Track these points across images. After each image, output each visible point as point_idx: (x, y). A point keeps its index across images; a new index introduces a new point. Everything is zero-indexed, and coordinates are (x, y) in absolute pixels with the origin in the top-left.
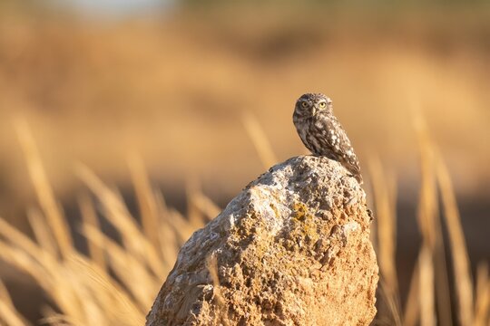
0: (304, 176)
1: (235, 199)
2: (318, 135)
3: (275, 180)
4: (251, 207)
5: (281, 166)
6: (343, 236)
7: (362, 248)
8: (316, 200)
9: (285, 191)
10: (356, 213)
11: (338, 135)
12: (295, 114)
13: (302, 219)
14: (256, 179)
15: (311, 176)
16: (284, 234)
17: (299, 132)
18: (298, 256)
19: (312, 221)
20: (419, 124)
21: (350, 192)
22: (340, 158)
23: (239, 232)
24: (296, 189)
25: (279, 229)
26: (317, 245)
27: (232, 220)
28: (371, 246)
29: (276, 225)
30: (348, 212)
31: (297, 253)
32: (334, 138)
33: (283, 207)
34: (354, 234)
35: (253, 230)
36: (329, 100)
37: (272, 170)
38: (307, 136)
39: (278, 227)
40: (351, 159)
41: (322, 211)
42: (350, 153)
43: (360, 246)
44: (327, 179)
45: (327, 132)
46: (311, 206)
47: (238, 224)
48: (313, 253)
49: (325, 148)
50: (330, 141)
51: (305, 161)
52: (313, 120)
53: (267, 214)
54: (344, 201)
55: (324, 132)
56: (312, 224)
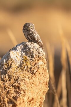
0: (26, 48)
1: (5, 55)
2: (30, 35)
3: (18, 49)
4: (10, 57)
5: (19, 45)
6: (38, 66)
7: (44, 70)
8: (30, 55)
9: (20, 52)
10: (42, 59)
11: (36, 35)
12: (23, 29)
13: (26, 61)
14: (12, 49)
15: (28, 48)
16: (21, 65)
17: (25, 34)
18: (25, 72)
19: (29, 61)
20: (61, 32)
21: (40, 53)
22: (37, 42)
23: (7, 65)
24: (24, 52)
25: (19, 64)
26: (30, 69)
27: (5, 61)
28: (47, 69)
29: (18, 62)
30: (40, 58)
31: (24, 71)
32: (35, 36)
33: (20, 57)
34: (41, 65)
35: (11, 64)
36: (33, 25)
37: (16, 46)
38: (27, 36)
39: (18, 63)
40: (40, 43)
41: (32, 58)
42: (40, 41)
43: (43, 69)
44: (33, 49)
45: (33, 34)
46: (28, 57)
47: (6, 62)
48: (29, 71)
49: (32, 39)
50: (34, 37)
51: (26, 43)
52: (29, 31)
53: (15, 59)
54: (38, 55)
55: (32, 35)
56: (29, 62)
